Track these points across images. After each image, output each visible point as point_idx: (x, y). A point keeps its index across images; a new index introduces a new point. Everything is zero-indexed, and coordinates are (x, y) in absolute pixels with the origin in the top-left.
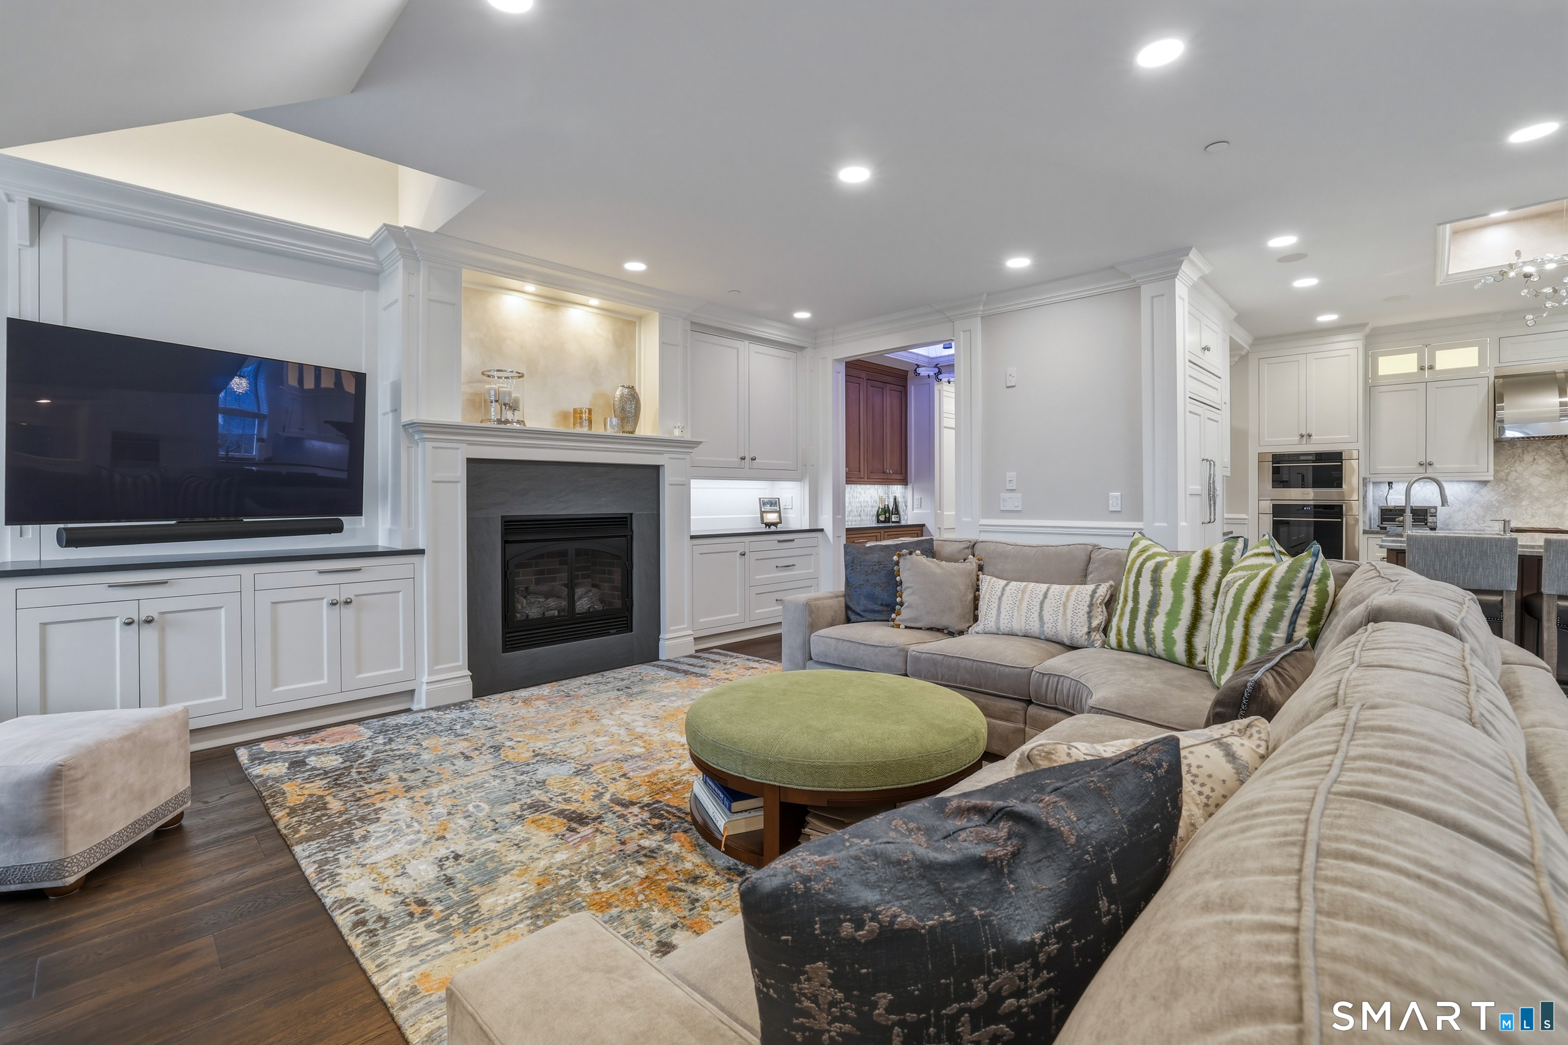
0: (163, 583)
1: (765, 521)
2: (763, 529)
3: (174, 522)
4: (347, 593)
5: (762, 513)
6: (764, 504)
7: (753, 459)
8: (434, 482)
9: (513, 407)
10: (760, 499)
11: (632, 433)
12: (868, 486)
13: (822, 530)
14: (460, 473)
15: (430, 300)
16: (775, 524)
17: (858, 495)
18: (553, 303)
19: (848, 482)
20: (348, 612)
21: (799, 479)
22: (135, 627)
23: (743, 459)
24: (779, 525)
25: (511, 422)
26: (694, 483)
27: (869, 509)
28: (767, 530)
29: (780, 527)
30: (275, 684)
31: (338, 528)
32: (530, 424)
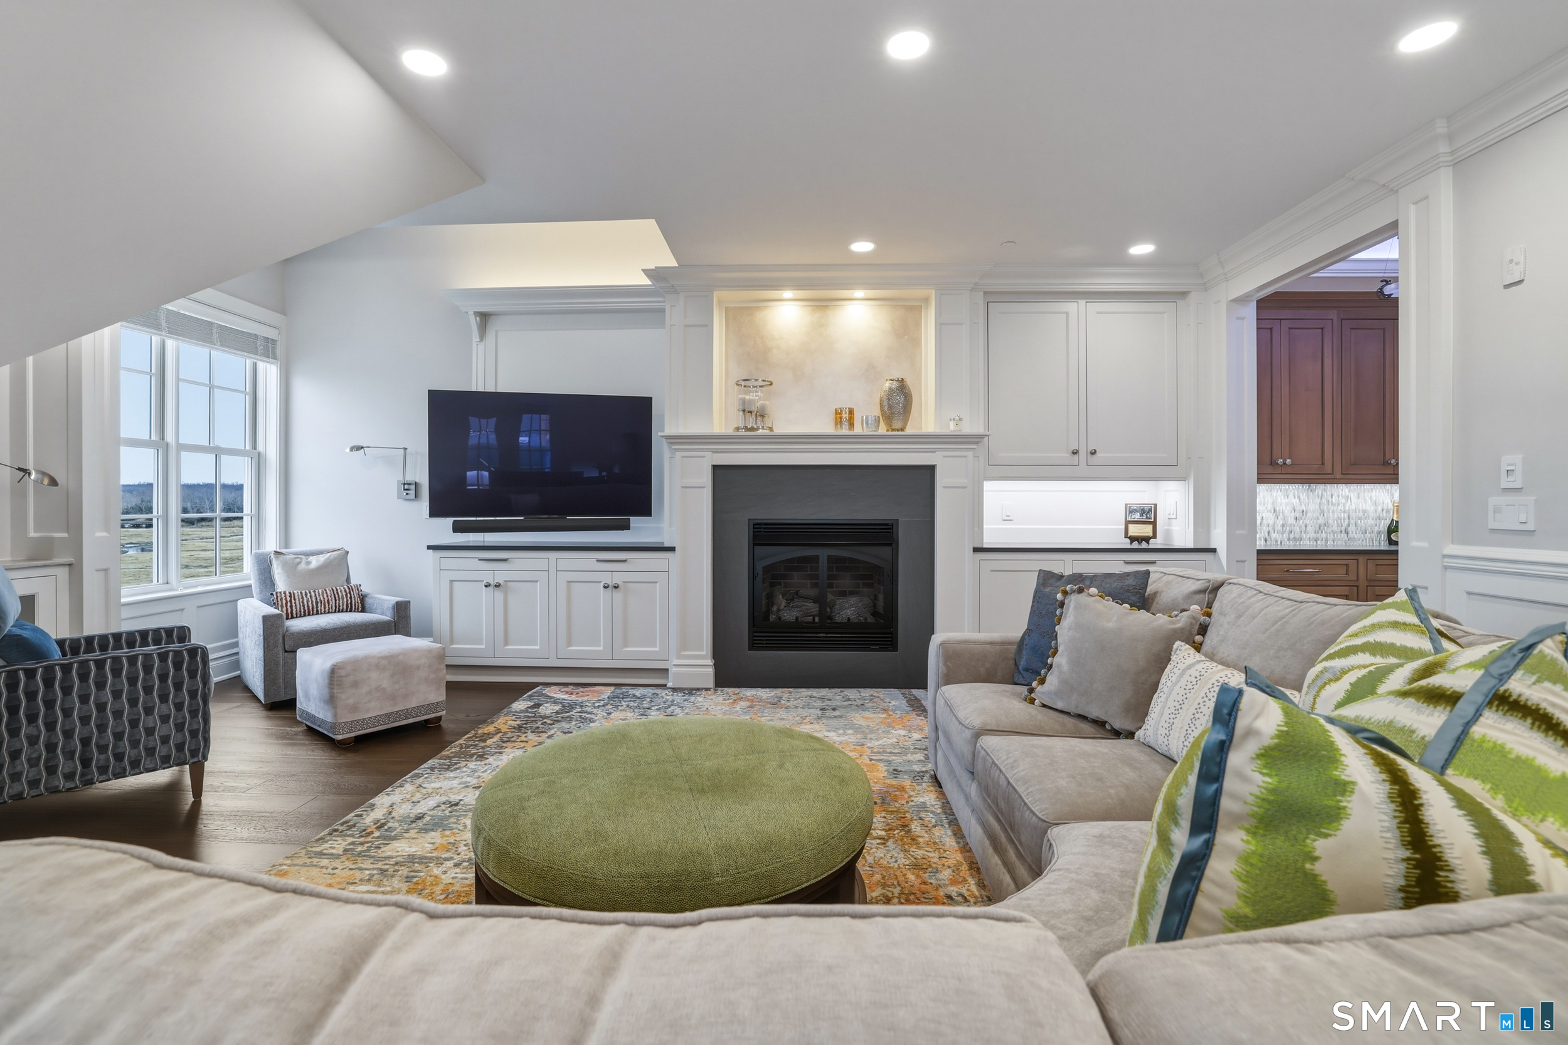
0: (505, 560)
1: (1130, 534)
2: (1126, 543)
3: (523, 518)
4: (618, 579)
5: (1127, 523)
6: (1131, 512)
7: (1093, 453)
8: (683, 487)
9: (762, 415)
10: (1126, 505)
11: (902, 430)
12: (1367, 486)
13: (1214, 551)
14: (706, 479)
15: (687, 326)
16: (1147, 539)
17: (1343, 501)
18: (822, 305)
19: (1260, 480)
20: (618, 595)
21: (1183, 479)
22: (491, 588)
23: (1075, 453)
24: (1151, 541)
25: (757, 429)
26: (988, 486)
27: (1371, 522)
28: (1135, 545)
29: (1154, 543)
30: (569, 644)
31: (626, 527)
32: (778, 430)
